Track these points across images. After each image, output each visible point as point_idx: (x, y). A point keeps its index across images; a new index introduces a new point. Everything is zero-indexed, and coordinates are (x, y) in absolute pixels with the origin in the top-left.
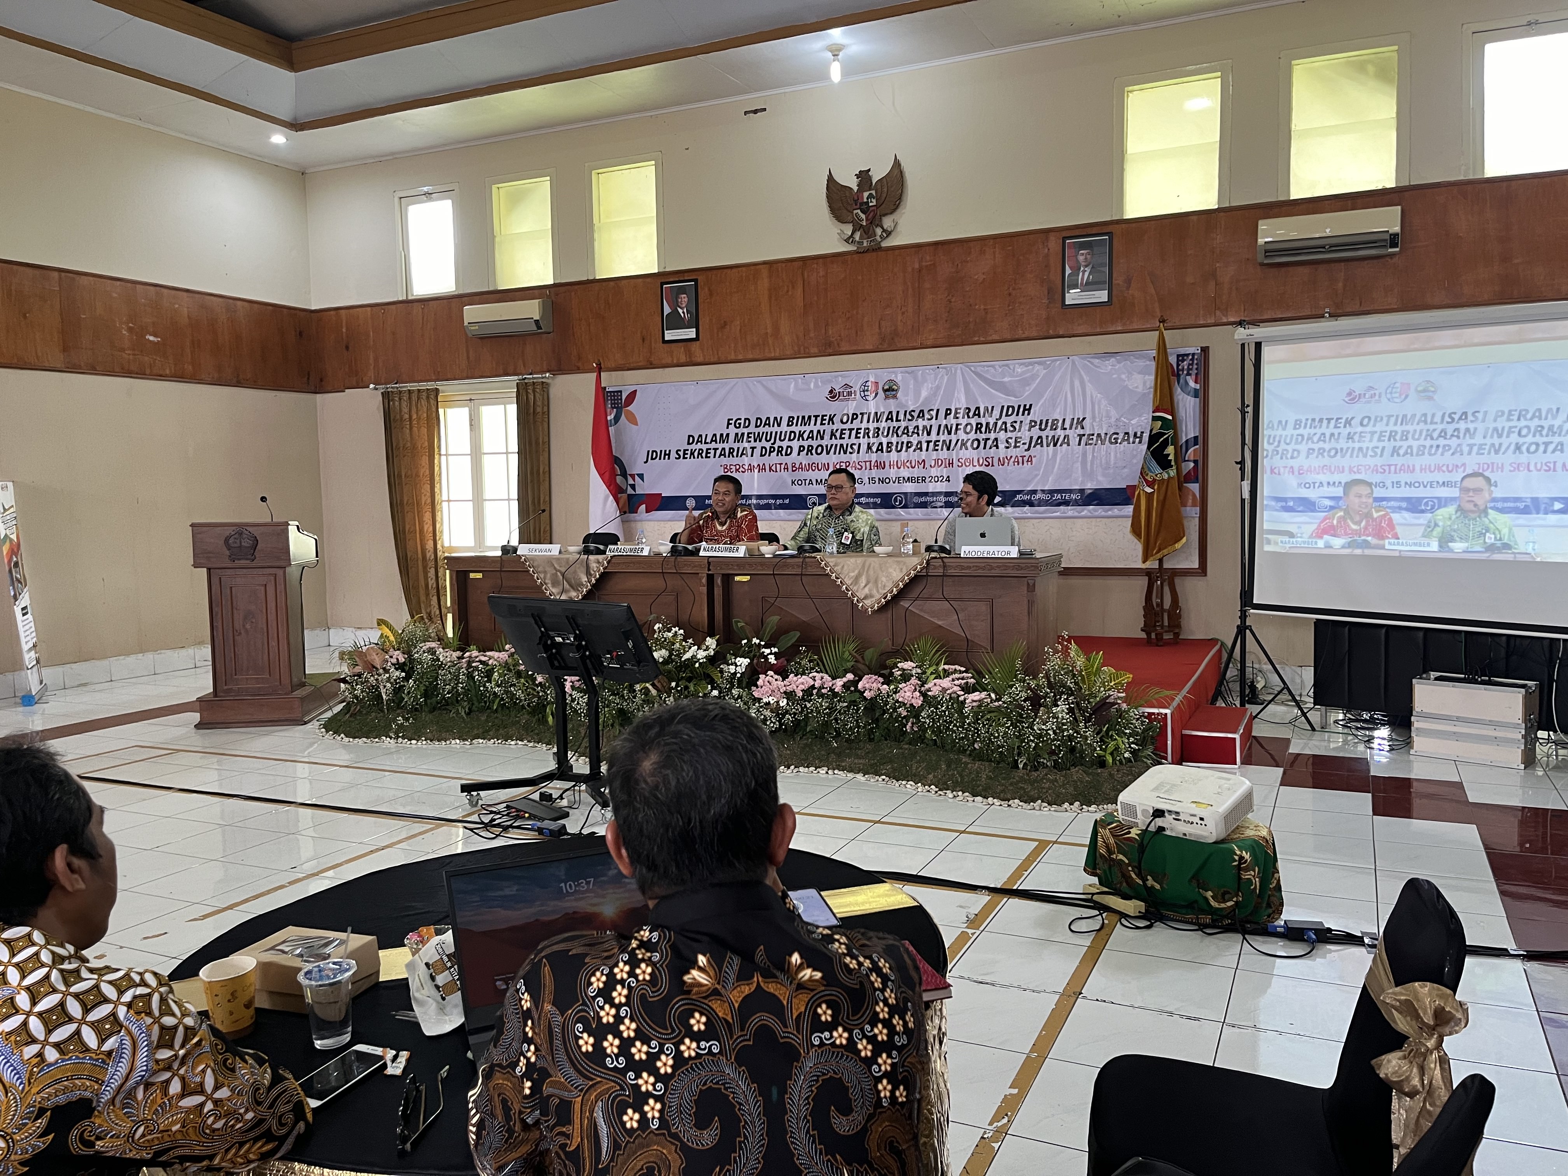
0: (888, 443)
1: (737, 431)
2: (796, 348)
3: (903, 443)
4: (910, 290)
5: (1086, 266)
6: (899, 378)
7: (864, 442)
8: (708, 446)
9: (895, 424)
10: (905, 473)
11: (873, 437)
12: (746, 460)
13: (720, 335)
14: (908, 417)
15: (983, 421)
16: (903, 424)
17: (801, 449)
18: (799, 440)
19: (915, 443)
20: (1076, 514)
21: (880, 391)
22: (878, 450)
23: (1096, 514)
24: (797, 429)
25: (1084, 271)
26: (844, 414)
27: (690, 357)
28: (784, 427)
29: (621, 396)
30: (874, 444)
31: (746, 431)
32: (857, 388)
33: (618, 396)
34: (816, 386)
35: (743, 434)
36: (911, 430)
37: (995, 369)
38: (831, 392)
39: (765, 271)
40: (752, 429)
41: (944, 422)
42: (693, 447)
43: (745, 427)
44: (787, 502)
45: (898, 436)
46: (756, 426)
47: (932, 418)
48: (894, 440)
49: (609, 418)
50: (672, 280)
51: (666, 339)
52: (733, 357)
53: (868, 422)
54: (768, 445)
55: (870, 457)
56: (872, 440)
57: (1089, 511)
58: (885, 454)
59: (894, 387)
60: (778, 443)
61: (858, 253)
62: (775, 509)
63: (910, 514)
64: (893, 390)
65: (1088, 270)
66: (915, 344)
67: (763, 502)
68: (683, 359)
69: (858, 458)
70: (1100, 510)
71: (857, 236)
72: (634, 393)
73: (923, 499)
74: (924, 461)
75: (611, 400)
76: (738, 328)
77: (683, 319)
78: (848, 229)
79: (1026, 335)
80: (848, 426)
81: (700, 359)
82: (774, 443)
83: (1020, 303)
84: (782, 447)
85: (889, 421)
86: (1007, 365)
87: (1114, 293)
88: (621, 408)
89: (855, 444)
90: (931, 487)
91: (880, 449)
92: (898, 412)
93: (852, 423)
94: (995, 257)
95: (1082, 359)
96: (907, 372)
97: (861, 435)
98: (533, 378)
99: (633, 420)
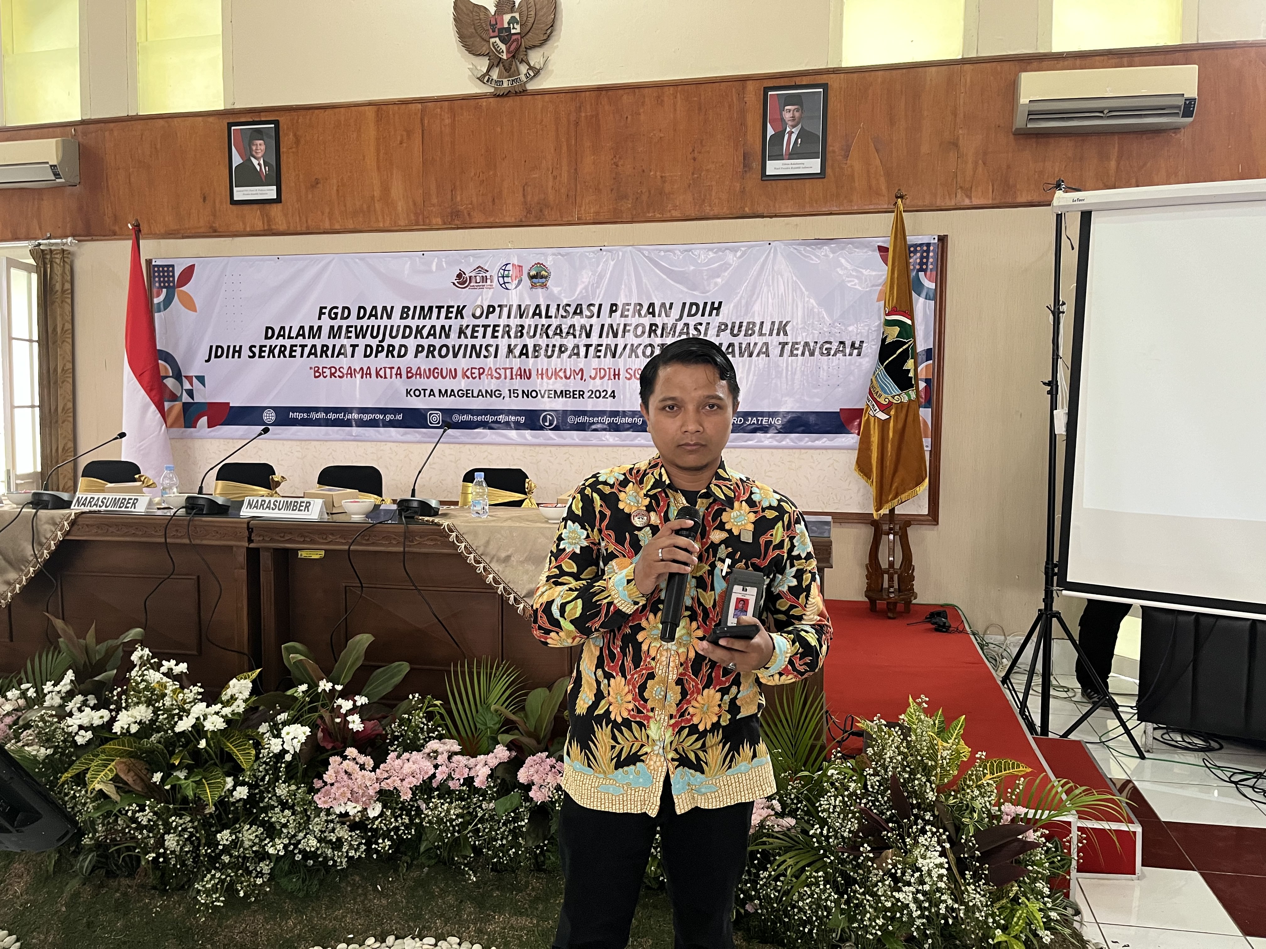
0: (535, 346)
1: (333, 322)
2: (412, 217)
3: (554, 346)
4: (564, 148)
5: (794, 127)
6: (549, 263)
7: (503, 343)
8: (293, 342)
9: (544, 321)
10: (559, 385)
11: (516, 337)
12: (344, 362)
13: (310, 196)
14: (562, 312)
15: (658, 321)
16: (555, 322)
17: (419, 349)
18: (416, 337)
19: (570, 347)
20: (775, 443)
21: (525, 277)
22: (521, 354)
23: (802, 444)
24: (414, 323)
25: (791, 133)
26: (478, 306)
27: (269, 225)
28: (396, 320)
29: (173, 271)
30: (516, 346)
31: (345, 323)
32: (494, 272)
33: (168, 271)
34: (439, 267)
35: (340, 328)
36: (565, 331)
37: (675, 254)
38: (459, 276)
39: (370, 113)
40: (352, 320)
41: (608, 321)
42: (273, 342)
43: (342, 318)
44: (400, 417)
45: (548, 337)
46: (359, 318)
47: (592, 316)
48: (543, 341)
49: (156, 301)
50: (243, 120)
51: (235, 199)
52: (327, 225)
53: (509, 317)
54: (374, 343)
55: (511, 362)
56: (513, 341)
57: (792, 440)
58: (531, 360)
59: (543, 273)
60: (388, 341)
61: (496, 96)
62: (384, 426)
63: (562, 437)
64: (542, 277)
65: (796, 131)
66: (570, 219)
67: (367, 417)
68: (259, 225)
69: (495, 364)
70: (806, 439)
71: (495, 74)
72: (192, 267)
73: (581, 419)
74: (582, 370)
75: (159, 277)
76: (335, 188)
77: (258, 173)
78: (483, 64)
79: (716, 211)
80: (483, 321)
81: (283, 227)
82: (383, 341)
83: (707, 170)
84: (393, 347)
85: (537, 317)
86: (690, 250)
87: (829, 163)
88: (174, 287)
89: (491, 346)
90: (589, 405)
91: (524, 353)
92: (548, 306)
93: (487, 317)
94: (675, 110)
95: (786, 245)
96: (560, 254)
97: (499, 334)
98: (50, 244)
99: (189, 304)
